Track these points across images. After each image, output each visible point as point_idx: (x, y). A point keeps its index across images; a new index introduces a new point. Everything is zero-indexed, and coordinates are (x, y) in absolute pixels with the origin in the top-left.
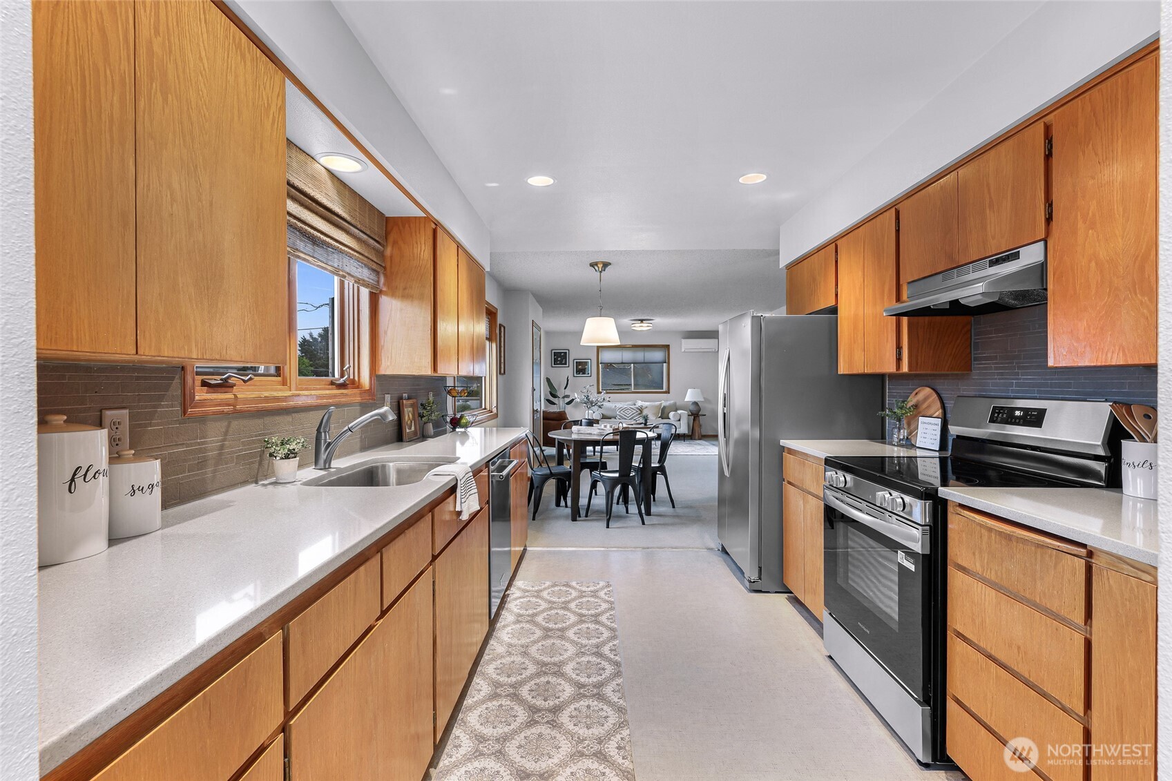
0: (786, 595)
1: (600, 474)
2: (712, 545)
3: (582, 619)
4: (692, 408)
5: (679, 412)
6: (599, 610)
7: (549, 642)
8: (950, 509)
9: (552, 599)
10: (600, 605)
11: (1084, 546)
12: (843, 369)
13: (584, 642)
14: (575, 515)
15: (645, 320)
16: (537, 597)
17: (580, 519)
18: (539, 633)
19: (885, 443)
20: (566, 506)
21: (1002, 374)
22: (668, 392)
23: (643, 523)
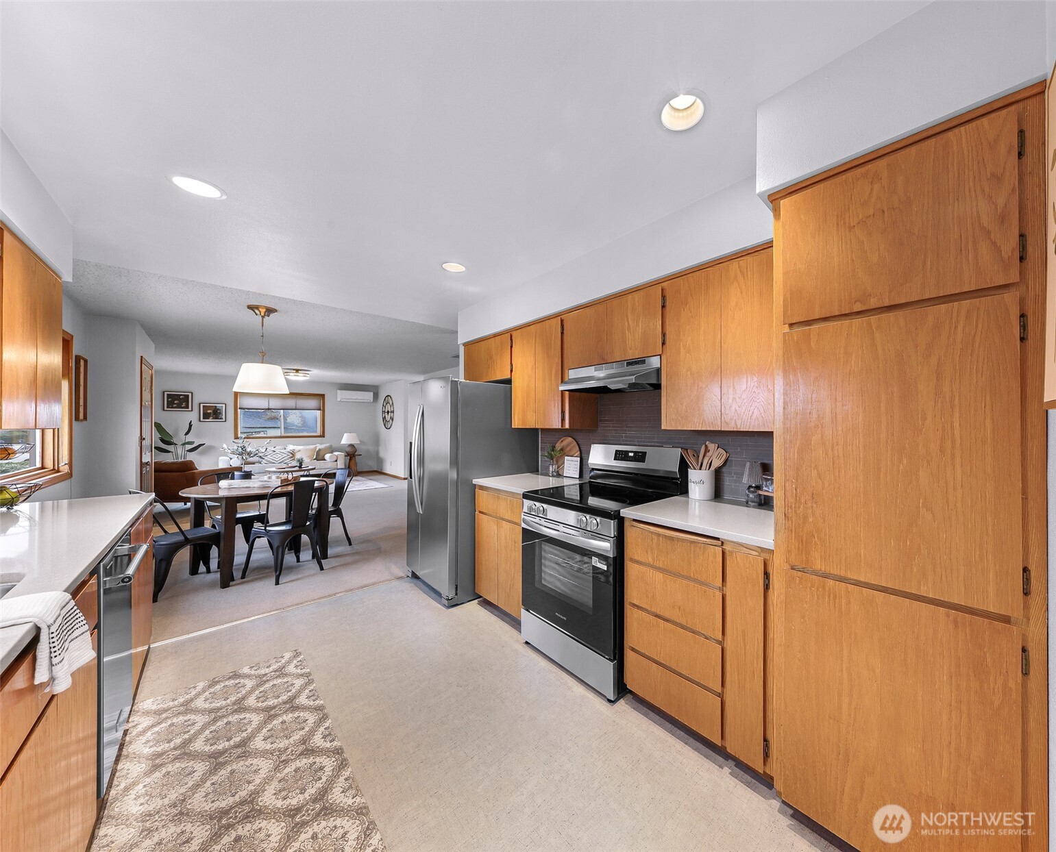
0: (476, 601)
1: (265, 529)
2: (401, 574)
3: (270, 713)
4: (348, 449)
5: (336, 453)
6: (294, 691)
7: (224, 772)
8: (627, 524)
9: (213, 705)
10: (293, 684)
11: (718, 539)
12: (517, 423)
13: (282, 744)
14: (226, 581)
15: (301, 370)
16: (185, 713)
17: (234, 583)
18: (200, 767)
19: (538, 474)
20: (209, 571)
21: (617, 430)
22: (323, 436)
23: (322, 569)
